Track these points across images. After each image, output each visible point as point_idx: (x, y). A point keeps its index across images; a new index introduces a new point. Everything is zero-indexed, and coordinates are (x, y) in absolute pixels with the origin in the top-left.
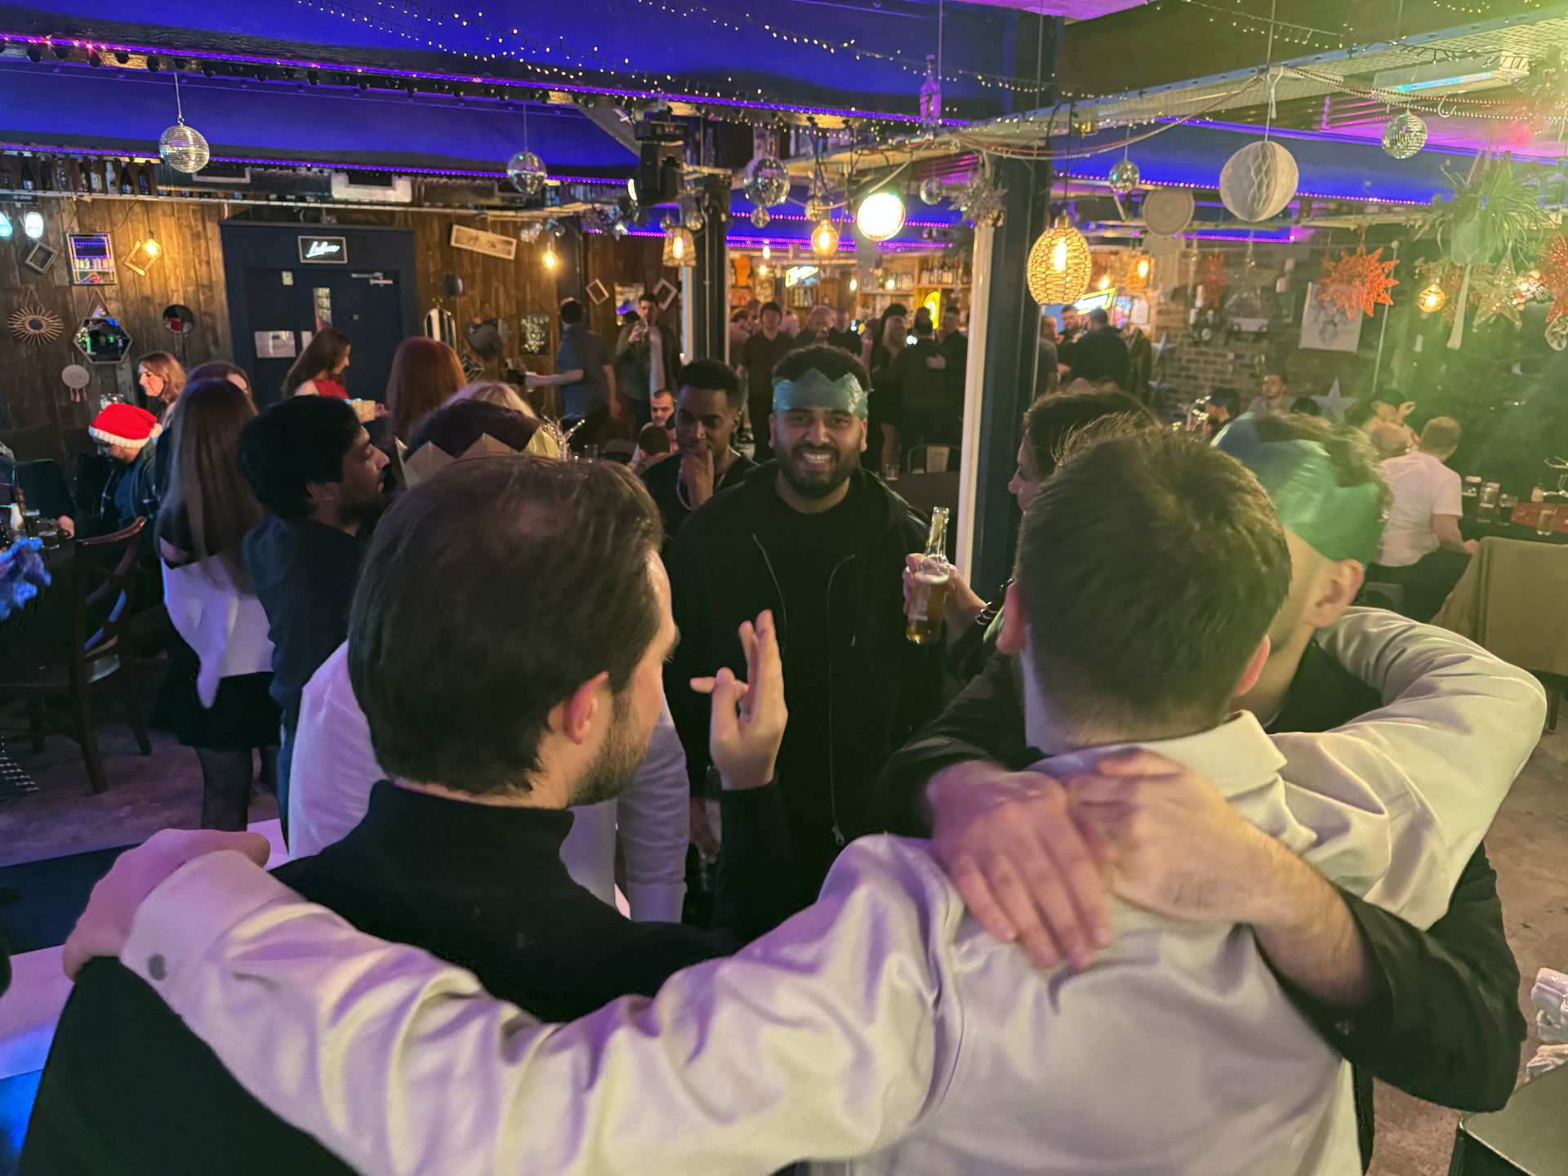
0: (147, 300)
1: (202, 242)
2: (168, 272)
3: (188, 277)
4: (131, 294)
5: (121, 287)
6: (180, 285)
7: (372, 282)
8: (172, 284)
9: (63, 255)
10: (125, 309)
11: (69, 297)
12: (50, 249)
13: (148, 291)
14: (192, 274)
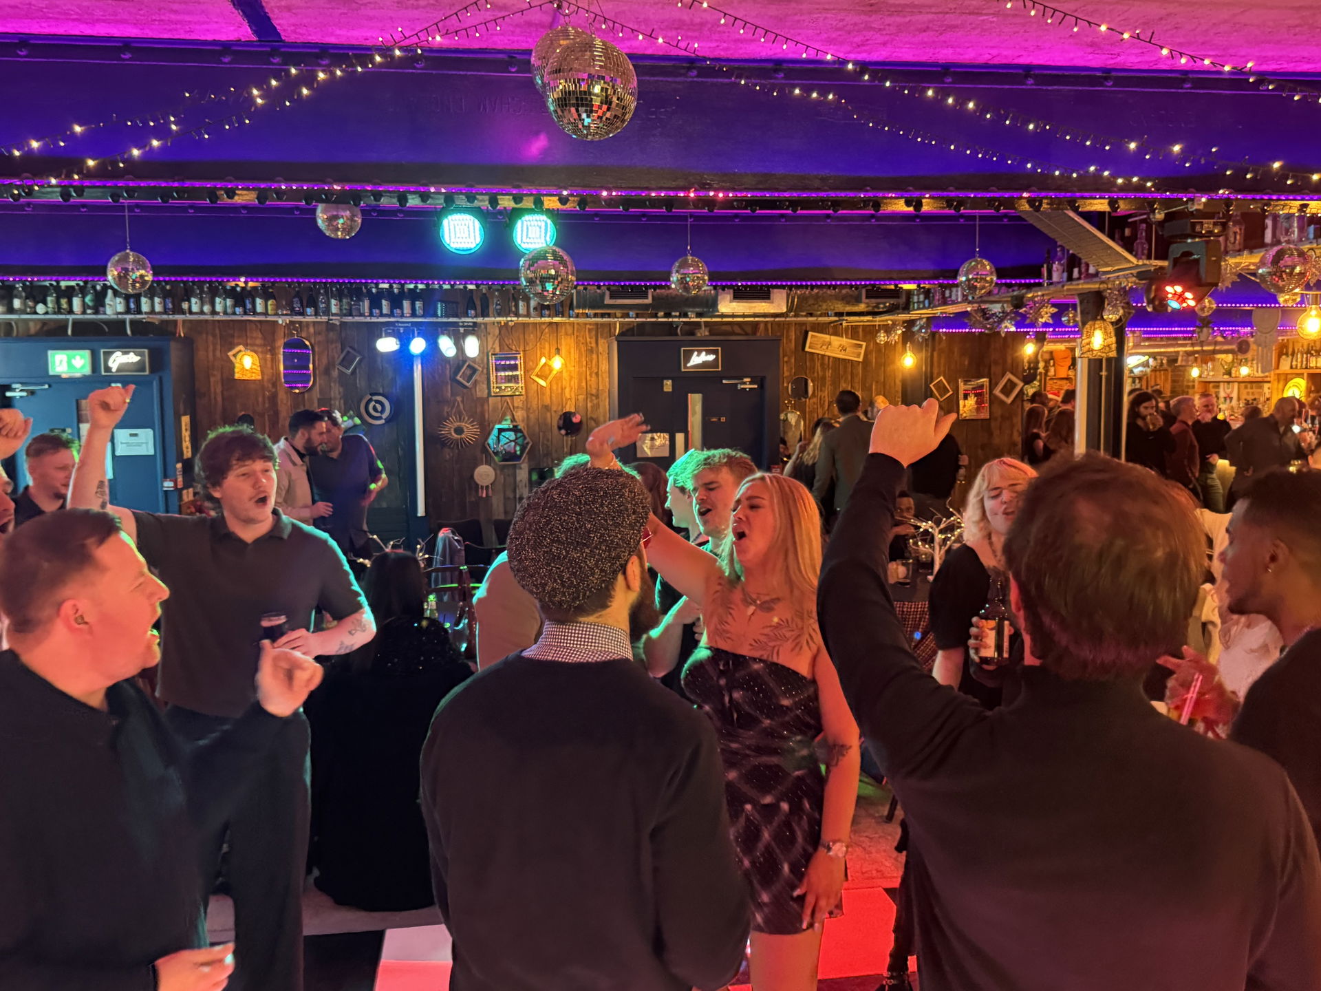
0: (547, 408)
1: (594, 356)
2: (564, 383)
3: (580, 387)
4: (534, 404)
5: (527, 396)
6: (573, 396)
7: (740, 387)
8: (567, 393)
9: (485, 371)
10: (528, 417)
11: (486, 407)
12: (476, 366)
13: (547, 401)
14: (584, 384)
